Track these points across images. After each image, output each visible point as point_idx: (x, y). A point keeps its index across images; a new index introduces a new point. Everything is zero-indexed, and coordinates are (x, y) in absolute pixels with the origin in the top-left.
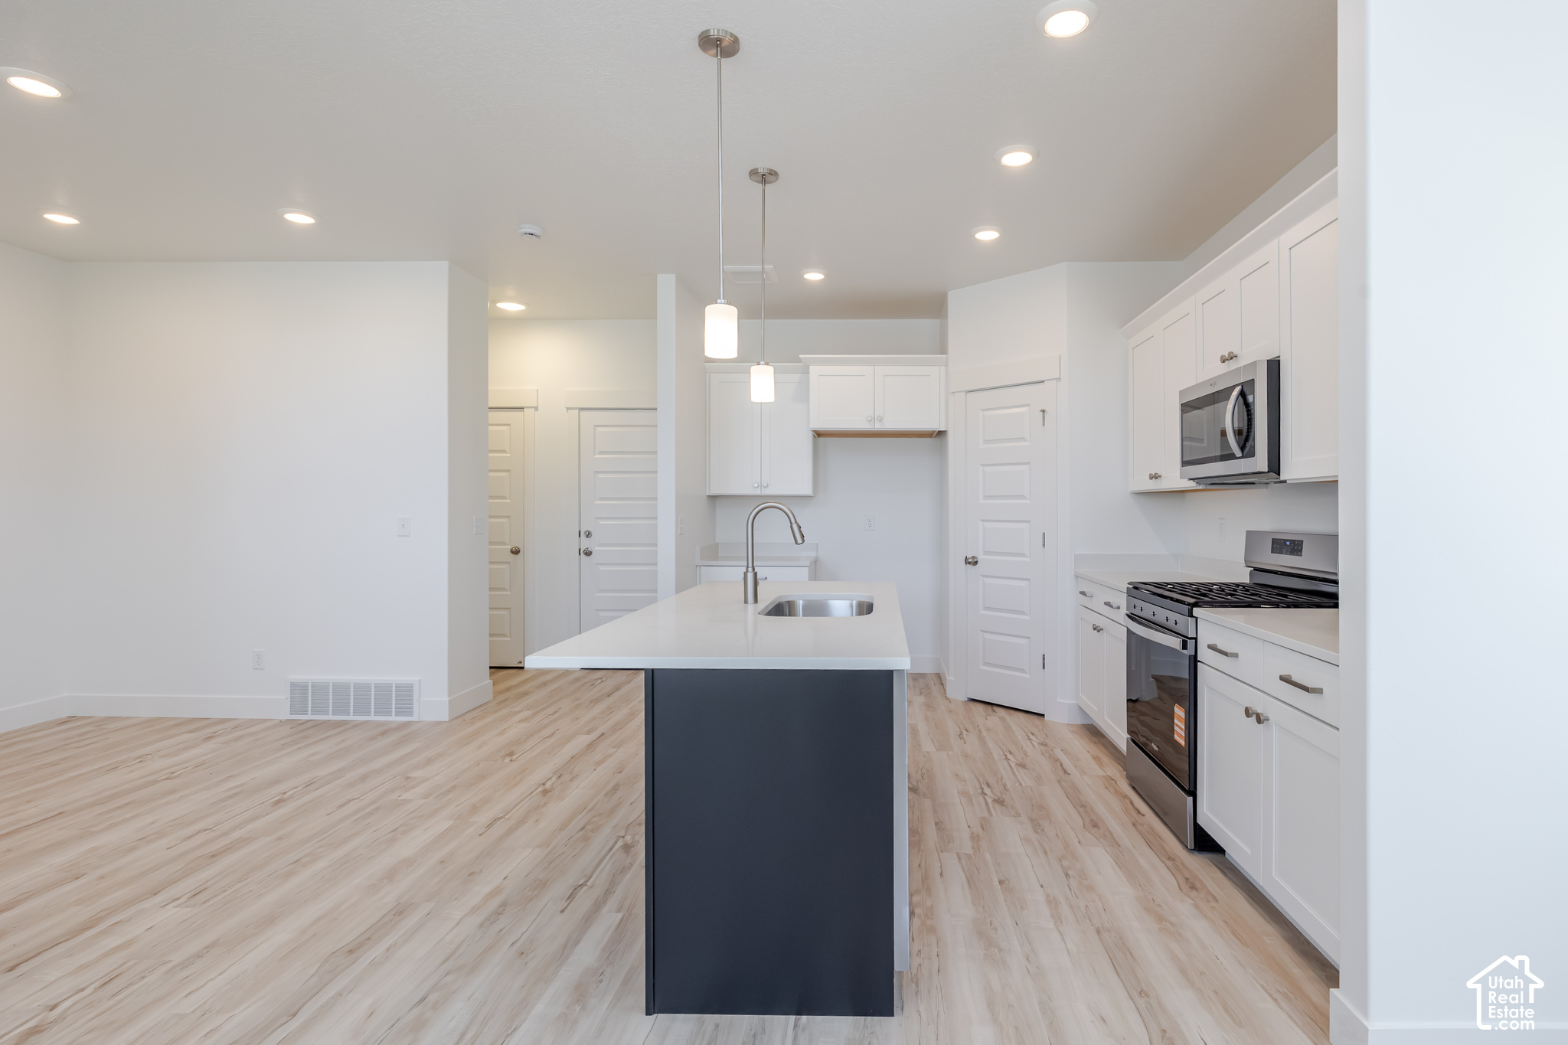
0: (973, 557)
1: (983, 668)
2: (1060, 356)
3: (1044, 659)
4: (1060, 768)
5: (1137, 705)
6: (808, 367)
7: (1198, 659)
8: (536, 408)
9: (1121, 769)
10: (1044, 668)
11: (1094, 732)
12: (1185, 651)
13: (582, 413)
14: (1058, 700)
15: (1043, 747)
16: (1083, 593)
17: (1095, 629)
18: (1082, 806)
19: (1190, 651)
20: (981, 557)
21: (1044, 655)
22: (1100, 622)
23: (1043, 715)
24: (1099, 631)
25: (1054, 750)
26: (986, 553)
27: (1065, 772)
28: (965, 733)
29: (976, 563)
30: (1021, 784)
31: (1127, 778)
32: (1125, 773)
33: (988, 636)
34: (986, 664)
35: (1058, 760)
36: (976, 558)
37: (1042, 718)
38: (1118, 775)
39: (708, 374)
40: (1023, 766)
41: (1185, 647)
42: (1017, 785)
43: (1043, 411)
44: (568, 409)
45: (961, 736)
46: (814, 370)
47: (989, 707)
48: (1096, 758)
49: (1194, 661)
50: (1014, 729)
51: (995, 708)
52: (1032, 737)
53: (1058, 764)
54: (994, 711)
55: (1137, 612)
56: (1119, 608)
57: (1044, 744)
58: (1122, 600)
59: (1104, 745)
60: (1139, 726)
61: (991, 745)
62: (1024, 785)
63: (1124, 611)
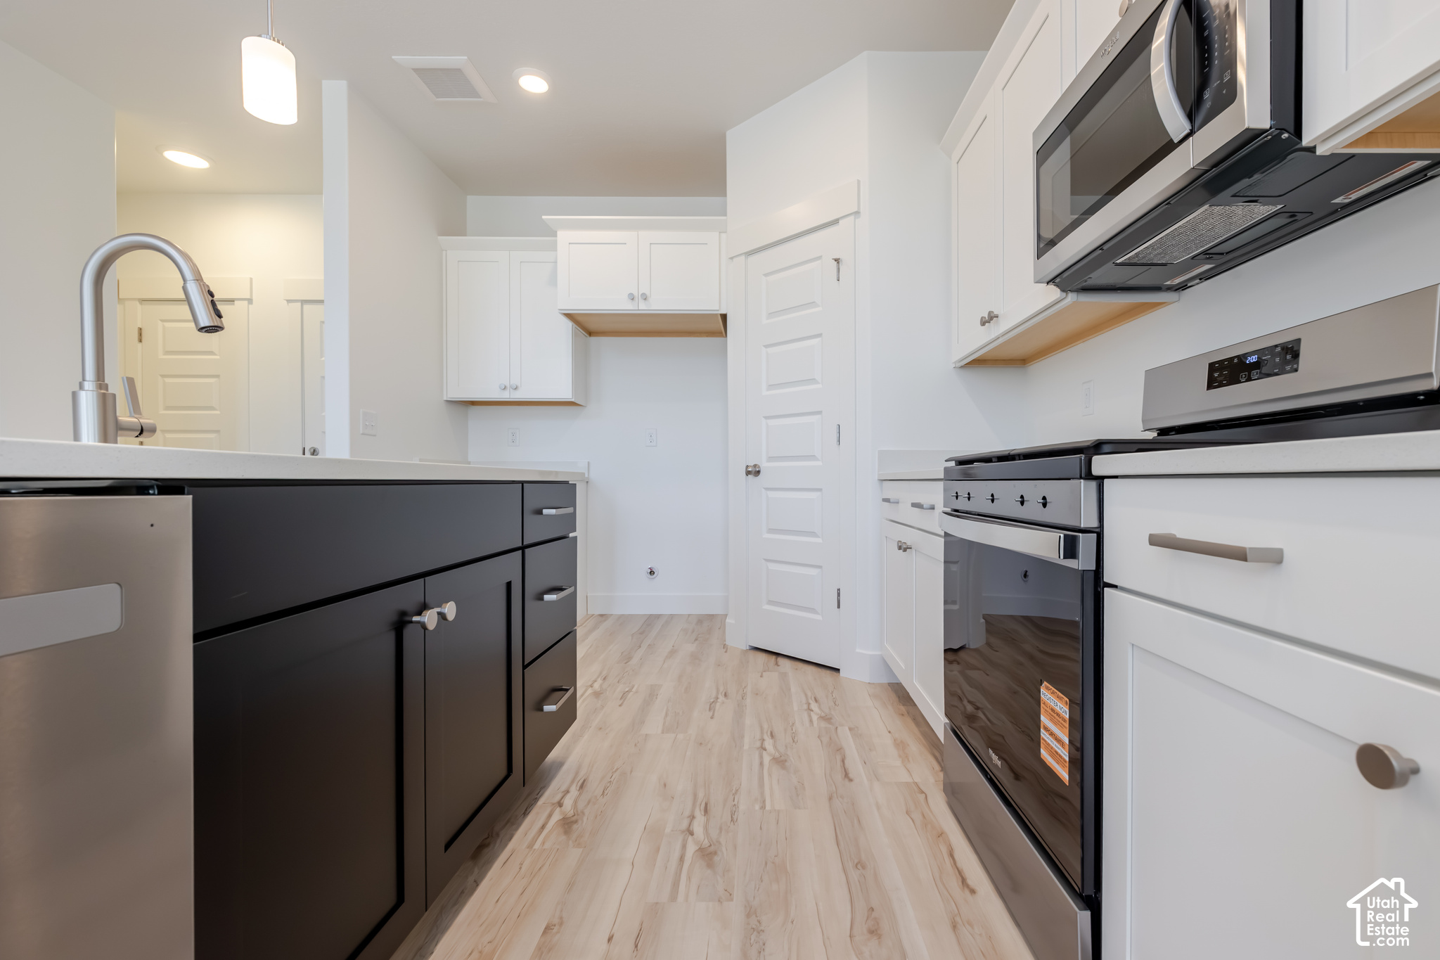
0: (755, 466)
1: (766, 607)
2: (859, 182)
3: (839, 595)
4: (839, 763)
5: (962, 654)
6: (556, 232)
7: (1107, 578)
8: (250, 301)
9: (937, 767)
10: (839, 607)
11: (901, 696)
12: (1071, 563)
13: (306, 307)
14: (858, 650)
15: (823, 724)
16: (886, 500)
17: (900, 548)
18: (860, 865)
19: (1084, 561)
20: (764, 465)
21: (839, 590)
22: (908, 536)
23: (838, 670)
24: (905, 550)
25: (839, 729)
26: (770, 459)
27: (846, 775)
28: (721, 698)
29: (758, 472)
30: (763, 807)
31: (945, 791)
32: (941, 775)
33: (772, 566)
34: (770, 602)
35: (840, 749)
36: (759, 467)
37: (835, 673)
38: (932, 780)
39: (444, 252)
40: (780, 762)
41: (1071, 550)
42: (757, 807)
43: (837, 260)
44: (289, 301)
45: (711, 706)
46: (563, 236)
47: (774, 657)
48: (900, 745)
49: (1096, 583)
50: (793, 690)
51: (781, 661)
52: (814, 706)
53: (839, 758)
54: (777, 664)
55: (962, 504)
56: (933, 508)
57: (827, 719)
58: (936, 495)
59: (914, 719)
60: (966, 687)
61: (749, 720)
62: (768, 807)
63: (940, 507)
